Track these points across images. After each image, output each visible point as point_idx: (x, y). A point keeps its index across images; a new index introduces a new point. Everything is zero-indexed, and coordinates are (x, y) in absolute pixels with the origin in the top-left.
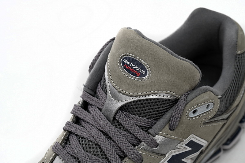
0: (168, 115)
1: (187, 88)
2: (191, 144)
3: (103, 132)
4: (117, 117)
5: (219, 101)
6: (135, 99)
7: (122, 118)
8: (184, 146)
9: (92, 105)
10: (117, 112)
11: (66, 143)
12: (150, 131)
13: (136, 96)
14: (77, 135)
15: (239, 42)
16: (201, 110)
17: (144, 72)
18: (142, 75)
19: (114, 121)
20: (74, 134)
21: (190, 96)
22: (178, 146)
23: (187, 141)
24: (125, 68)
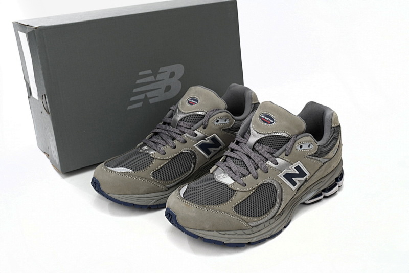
0: (284, 147)
1: (297, 132)
2: (298, 168)
3: (247, 155)
4: (255, 147)
5: (317, 147)
6: (266, 135)
7: (258, 147)
8: (293, 168)
9: (241, 142)
10: (255, 144)
11: (224, 162)
12: (274, 155)
13: (265, 134)
14: (231, 157)
15: (333, 119)
16: (305, 147)
17: (272, 121)
18: (271, 123)
19: (253, 149)
20: (229, 156)
21: (298, 137)
22: (290, 167)
23: (295, 165)
24: (262, 120)
